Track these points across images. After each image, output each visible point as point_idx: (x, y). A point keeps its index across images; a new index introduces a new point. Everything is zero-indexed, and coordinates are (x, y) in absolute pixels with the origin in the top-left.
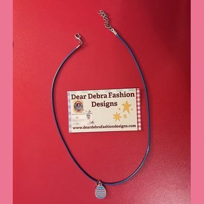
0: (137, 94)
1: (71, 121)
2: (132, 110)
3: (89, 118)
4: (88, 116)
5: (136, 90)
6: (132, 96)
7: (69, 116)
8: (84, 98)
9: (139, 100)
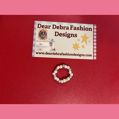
0: (94, 29)
1: (35, 46)
2: (89, 41)
3: (51, 45)
4: (51, 44)
5: (94, 26)
6: (89, 30)
7: (34, 42)
8: (49, 28)
9: (95, 34)
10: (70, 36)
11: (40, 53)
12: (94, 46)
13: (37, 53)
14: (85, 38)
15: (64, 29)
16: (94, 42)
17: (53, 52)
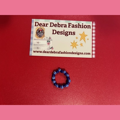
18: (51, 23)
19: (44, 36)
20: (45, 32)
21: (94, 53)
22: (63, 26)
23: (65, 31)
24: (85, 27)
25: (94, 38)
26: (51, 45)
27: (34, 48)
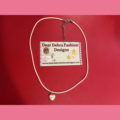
10: (64, 50)
11: (45, 63)
12: (80, 56)
13: (43, 64)
14: (74, 51)
15: (60, 46)
16: (80, 54)
17: (54, 62)
18: (53, 44)
19: (49, 53)
20: (49, 50)
21: (81, 62)
22: (61, 46)
23: (62, 49)
24: (75, 45)
25: (81, 53)
26: (54, 58)
27: (43, 61)
